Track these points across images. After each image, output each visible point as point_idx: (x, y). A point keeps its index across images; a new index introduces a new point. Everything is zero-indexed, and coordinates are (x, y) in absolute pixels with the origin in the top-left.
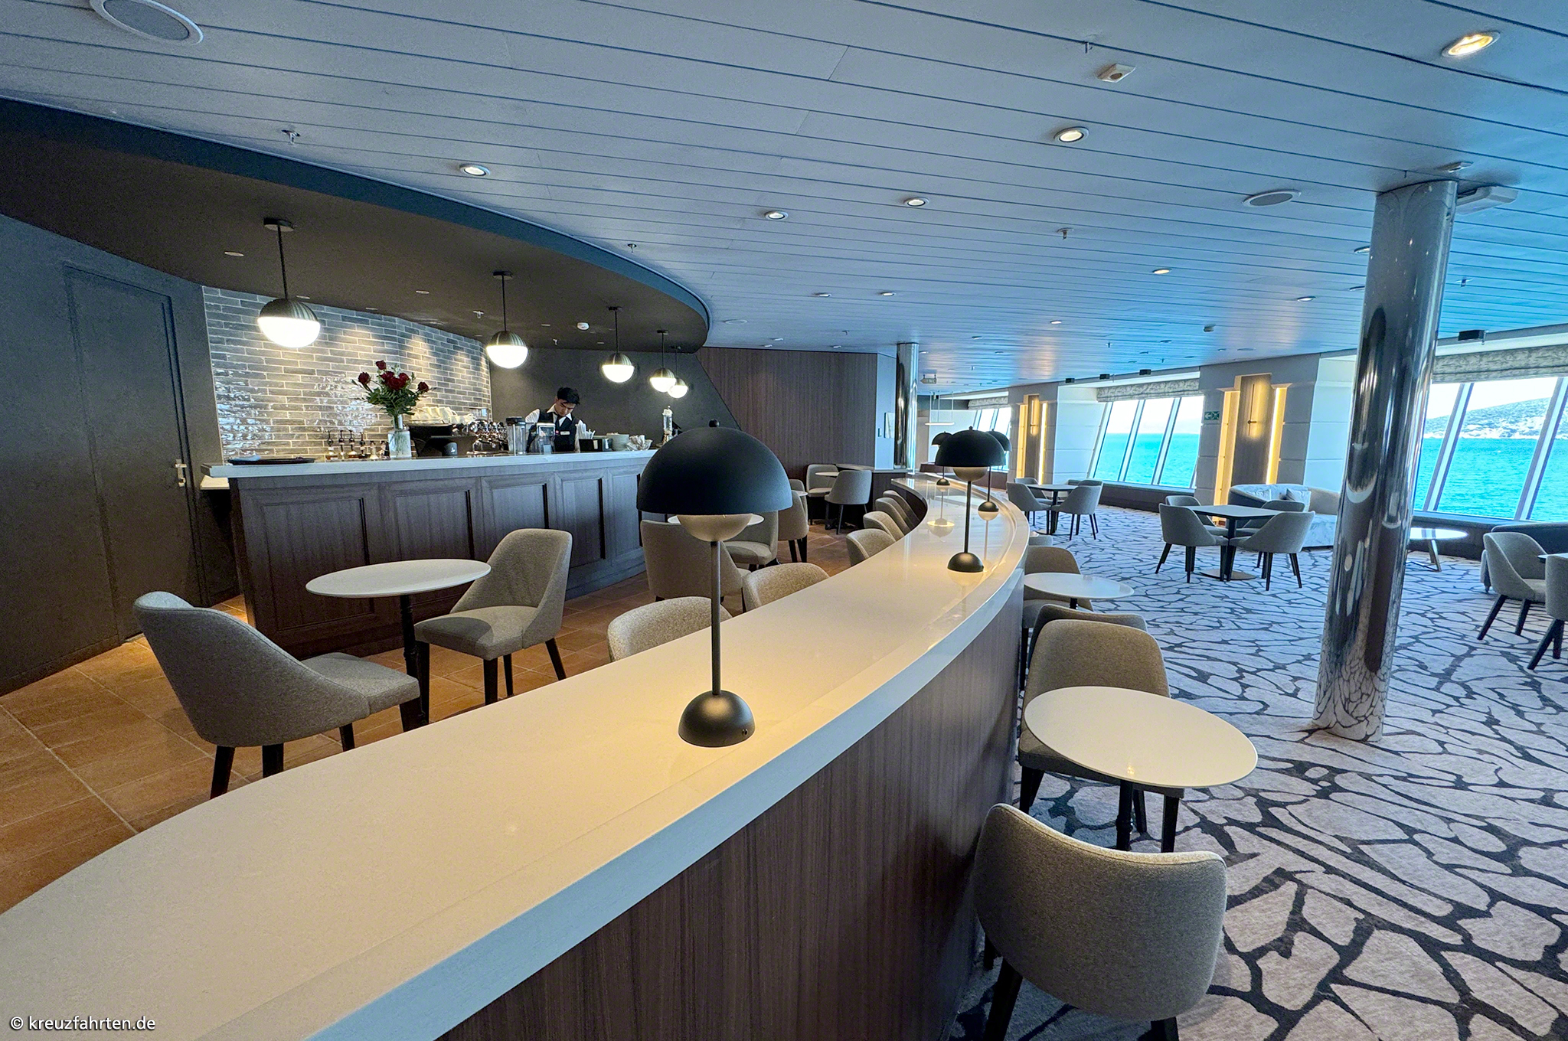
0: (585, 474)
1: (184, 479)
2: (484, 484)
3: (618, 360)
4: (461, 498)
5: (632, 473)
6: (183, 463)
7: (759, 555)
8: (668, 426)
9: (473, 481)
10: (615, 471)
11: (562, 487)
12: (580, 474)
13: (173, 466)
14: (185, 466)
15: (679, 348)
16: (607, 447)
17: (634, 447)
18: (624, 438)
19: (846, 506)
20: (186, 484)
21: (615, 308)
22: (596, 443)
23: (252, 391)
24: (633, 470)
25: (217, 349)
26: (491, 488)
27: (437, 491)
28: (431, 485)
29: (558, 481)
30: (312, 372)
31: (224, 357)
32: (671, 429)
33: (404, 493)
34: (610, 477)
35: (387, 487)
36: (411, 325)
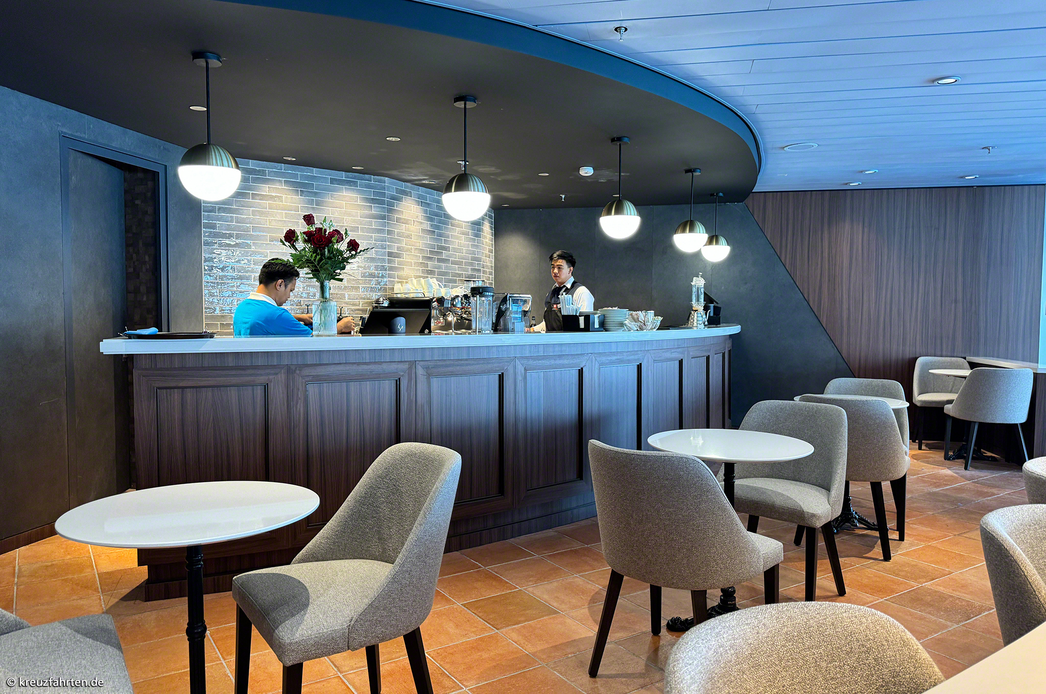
0: (559, 362)
2: (420, 371)
3: (619, 211)
4: (388, 387)
5: (629, 361)
7: (806, 509)
8: (698, 300)
9: (406, 366)
10: (604, 359)
11: (525, 378)
12: (553, 362)
15: (721, 194)
16: (597, 326)
17: (634, 326)
21: (619, 139)
22: (581, 323)
24: (631, 358)
25: (208, 218)
26: (429, 376)
27: (361, 378)
28: (353, 370)
29: (520, 369)
31: (214, 227)
32: (703, 304)
33: (318, 379)
34: (597, 366)
35: (298, 372)
36: (403, 186)
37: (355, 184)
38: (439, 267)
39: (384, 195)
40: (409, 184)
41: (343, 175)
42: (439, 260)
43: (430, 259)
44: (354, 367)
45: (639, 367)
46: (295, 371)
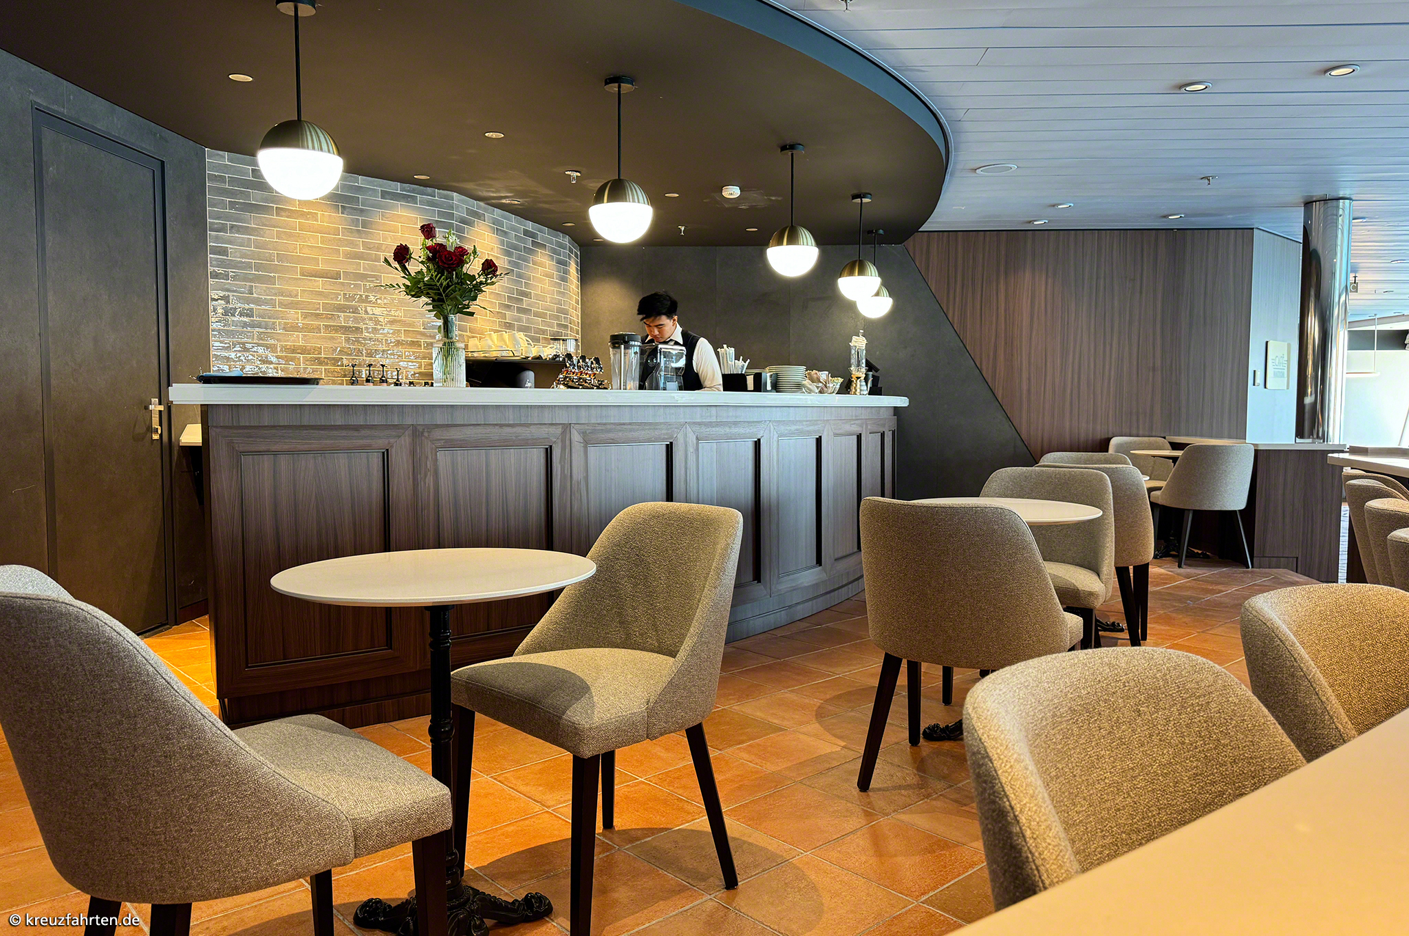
0: (735, 430)
1: (159, 427)
2: (576, 437)
3: (793, 240)
4: (536, 458)
5: (809, 433)
6: (160, 404)
7: (1080, 587)
8: (859, 365)
9: (559, 430)
10: (782, 428)
11: (697, 449)
12: (727, 430)
13: (146, 408)
14: (161, 408)
15: (881, 232)
16: (769, 388)
17: (813, 387)
18: (797, 373)
19: (1199, 514)
20: (161, 435)
21: (792, 147)
22: (750, 381)
23: (258, 302)
24: (811, 428)
25: (217, 239)
26: (587, 443)
27: (505, 444)
28: (495, 433)
29: (692, 438)
30: (337, 276)
31: (224, 252)
32: (864, 370)
33: (451, 445)
34: (776, 436)
35: (426, 434)
36: (475, 205)
37: (414, 200)
38: (519, 320)
39: (451, 216)
40: (482, 204)
41: (397, 187)
42: (520, 310)
43: (508, 307)
44: (497, 429)
45: (819, 441)
46: (422, 433)
